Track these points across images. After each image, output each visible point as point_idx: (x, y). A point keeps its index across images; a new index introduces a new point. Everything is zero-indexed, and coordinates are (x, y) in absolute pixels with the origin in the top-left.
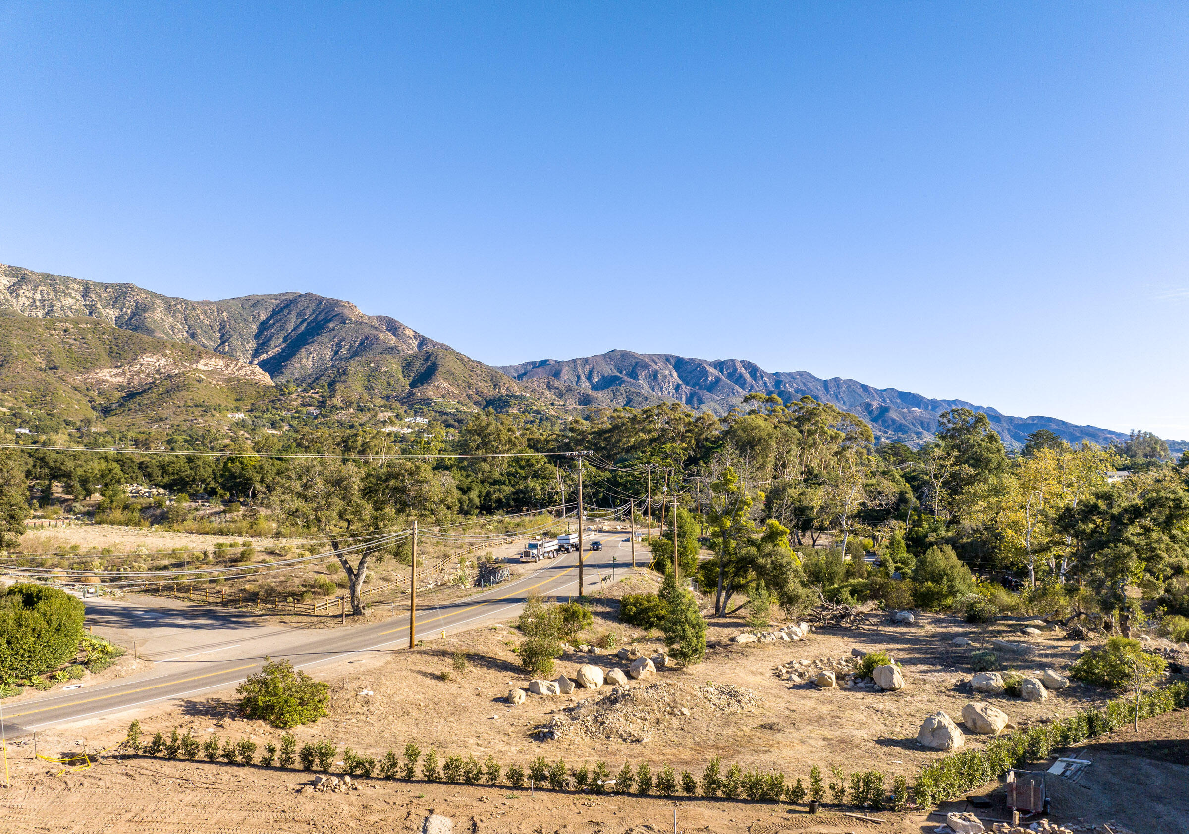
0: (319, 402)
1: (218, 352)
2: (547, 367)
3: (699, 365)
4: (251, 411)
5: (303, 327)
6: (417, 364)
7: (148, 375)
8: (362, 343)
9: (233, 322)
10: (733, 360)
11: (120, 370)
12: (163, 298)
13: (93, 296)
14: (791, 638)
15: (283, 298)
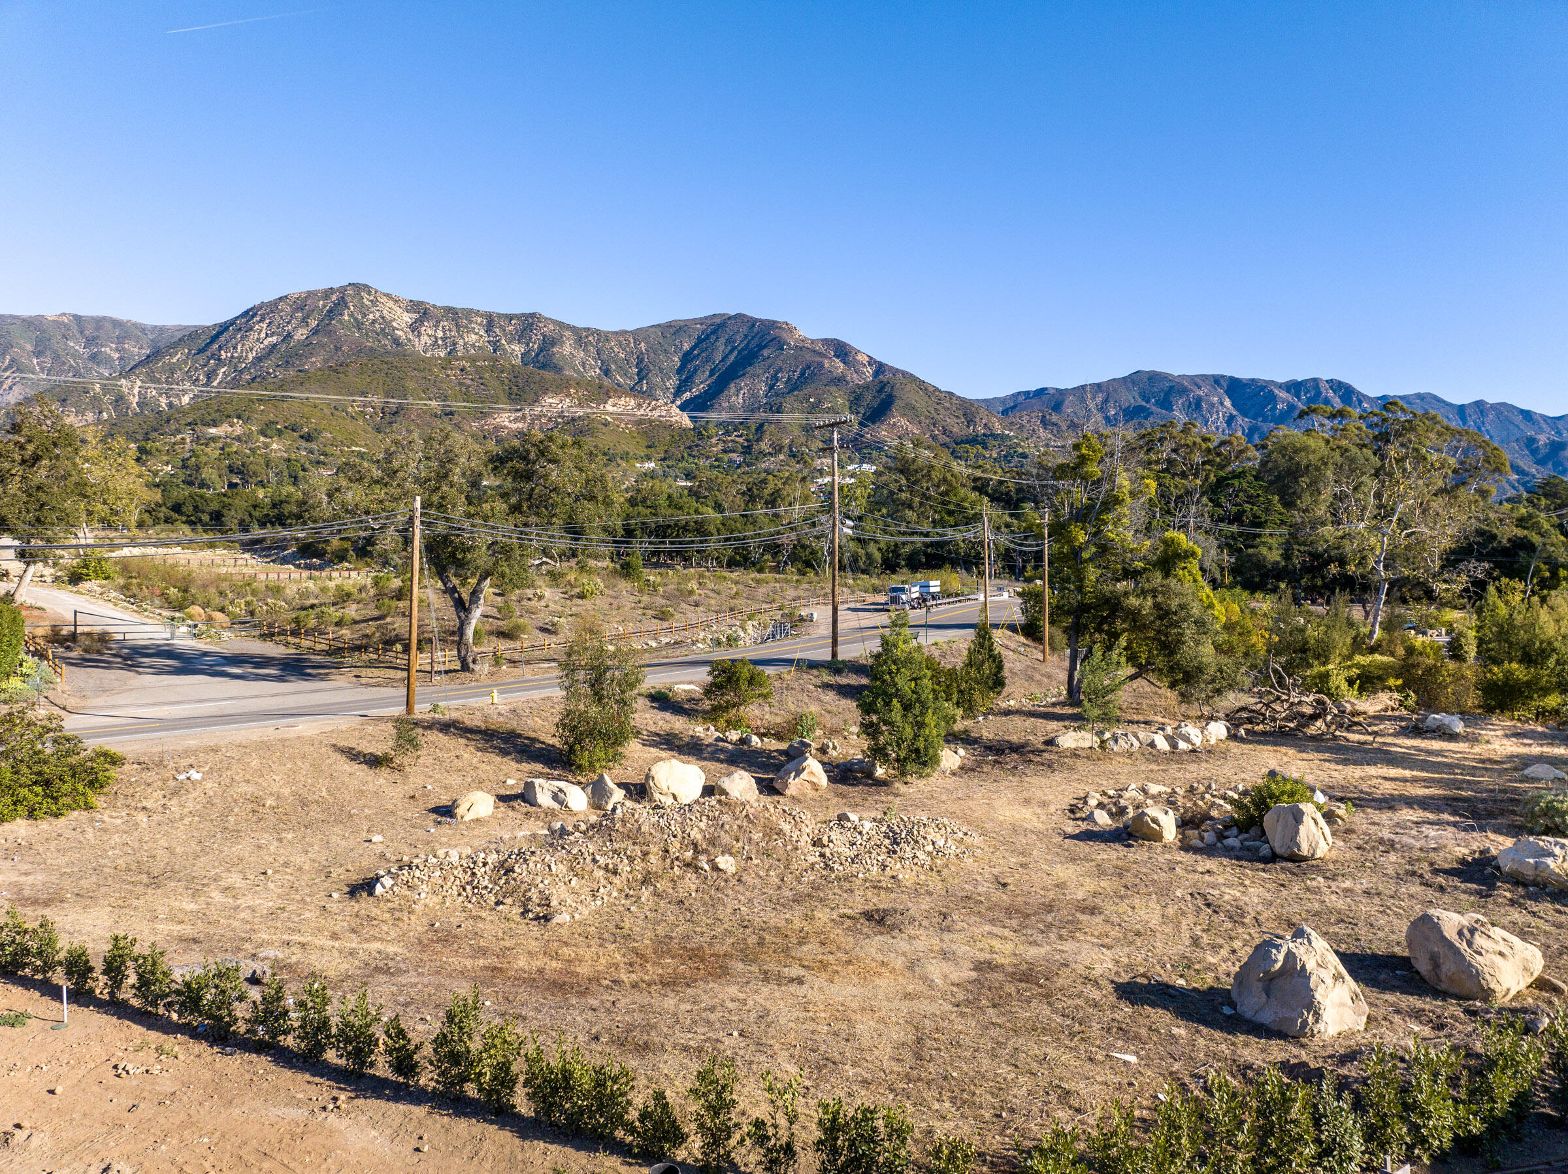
0: (743, 447)
1: (633, 391)
2: (1045, 398)
3: (1263, 388)
4: (664, 459)
5: (732, 357)
6: (868, 397)
7: (550, 419)
8: (802, 374)
9: (652, 355)
10: (1315, 380)
11: (520, 414)
12: (574, 329)
13: (497, 330)
14: (1174, 746)
15: (710, 322)
